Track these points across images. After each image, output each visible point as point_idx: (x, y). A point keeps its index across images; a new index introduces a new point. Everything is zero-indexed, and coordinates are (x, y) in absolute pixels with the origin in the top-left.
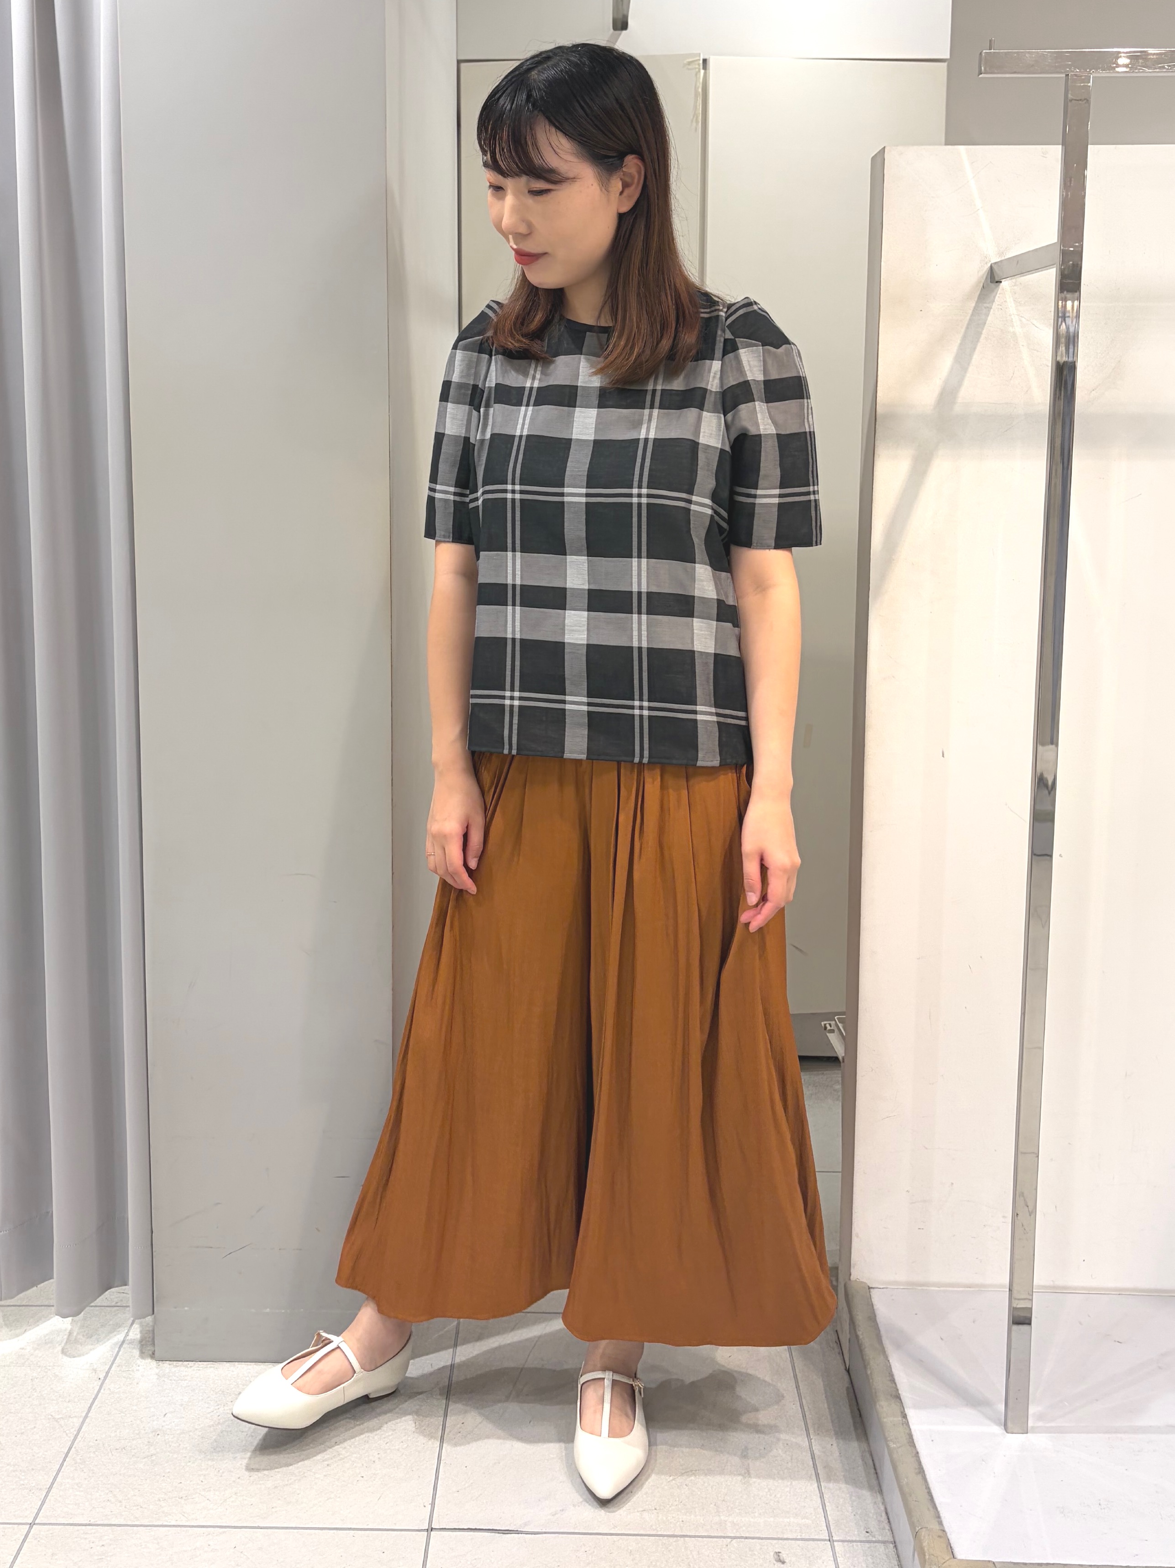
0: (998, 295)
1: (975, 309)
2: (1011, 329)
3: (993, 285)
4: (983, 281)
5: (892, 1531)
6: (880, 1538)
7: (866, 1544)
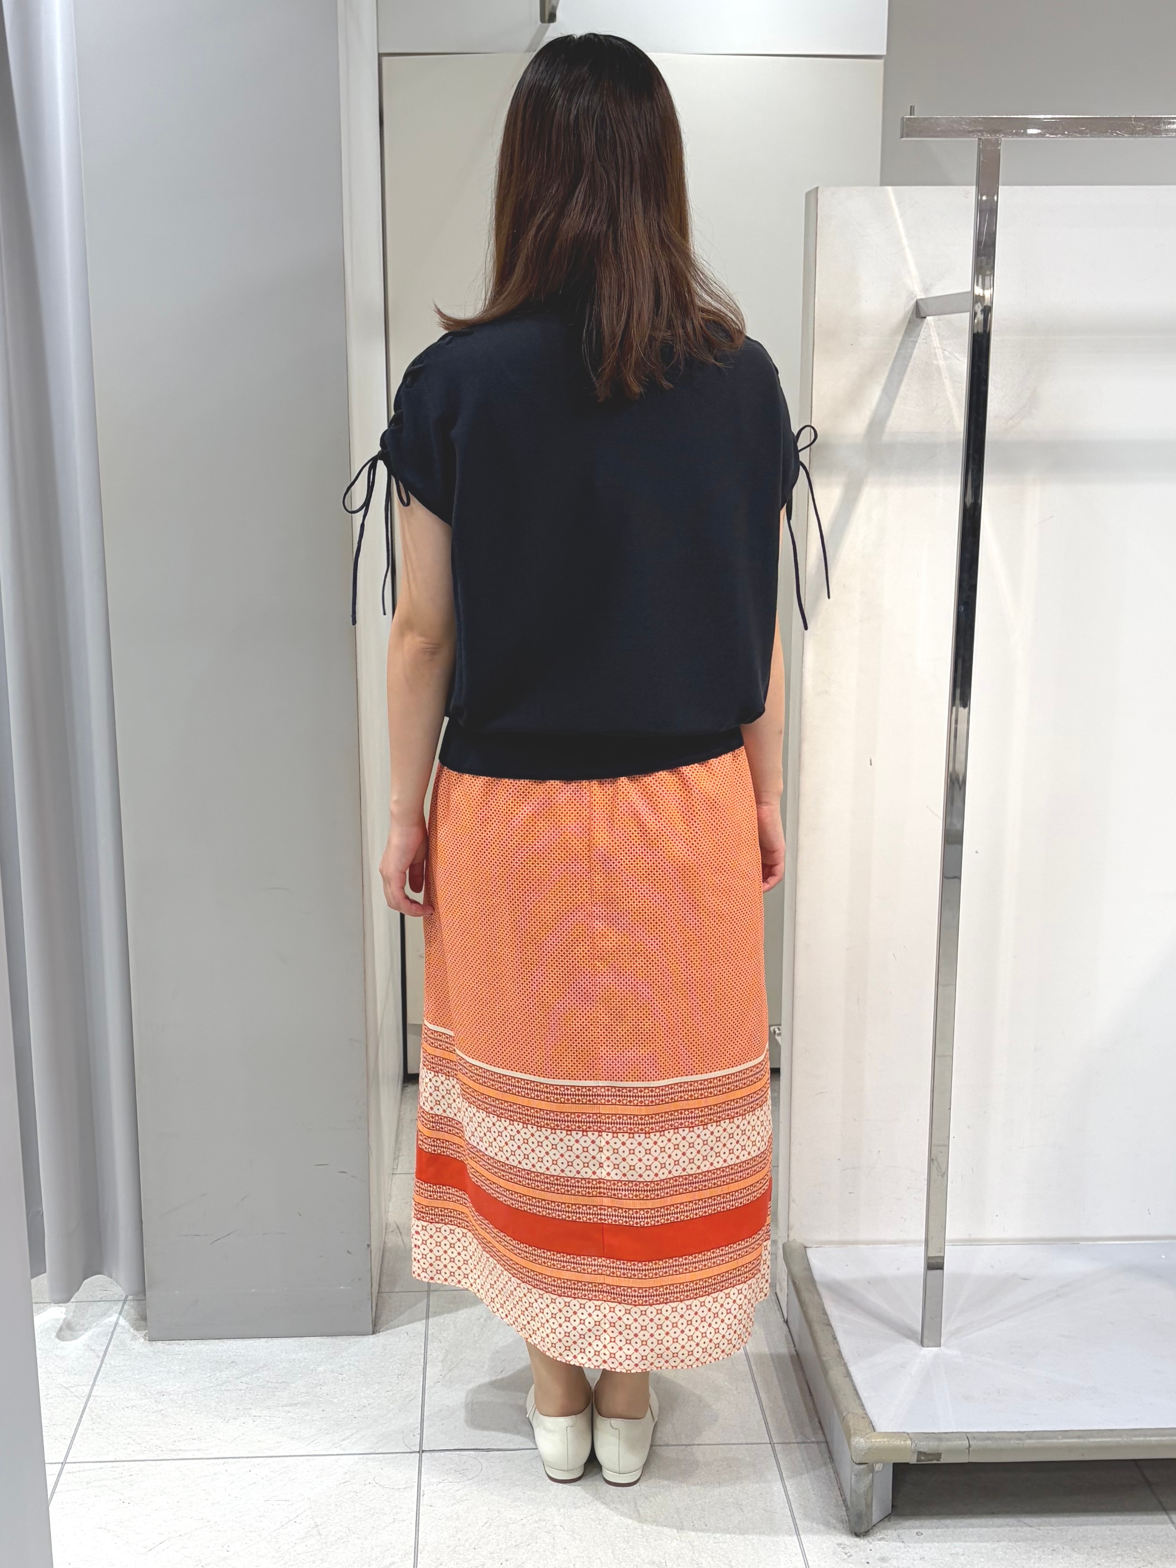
0: (923, 329)
1: (902, 343)
2: (935, 362)
3: (919, 320)
4: (909, 316)
5: (824, 1434)
6: (814, 1440)
7: (803, 1445)
